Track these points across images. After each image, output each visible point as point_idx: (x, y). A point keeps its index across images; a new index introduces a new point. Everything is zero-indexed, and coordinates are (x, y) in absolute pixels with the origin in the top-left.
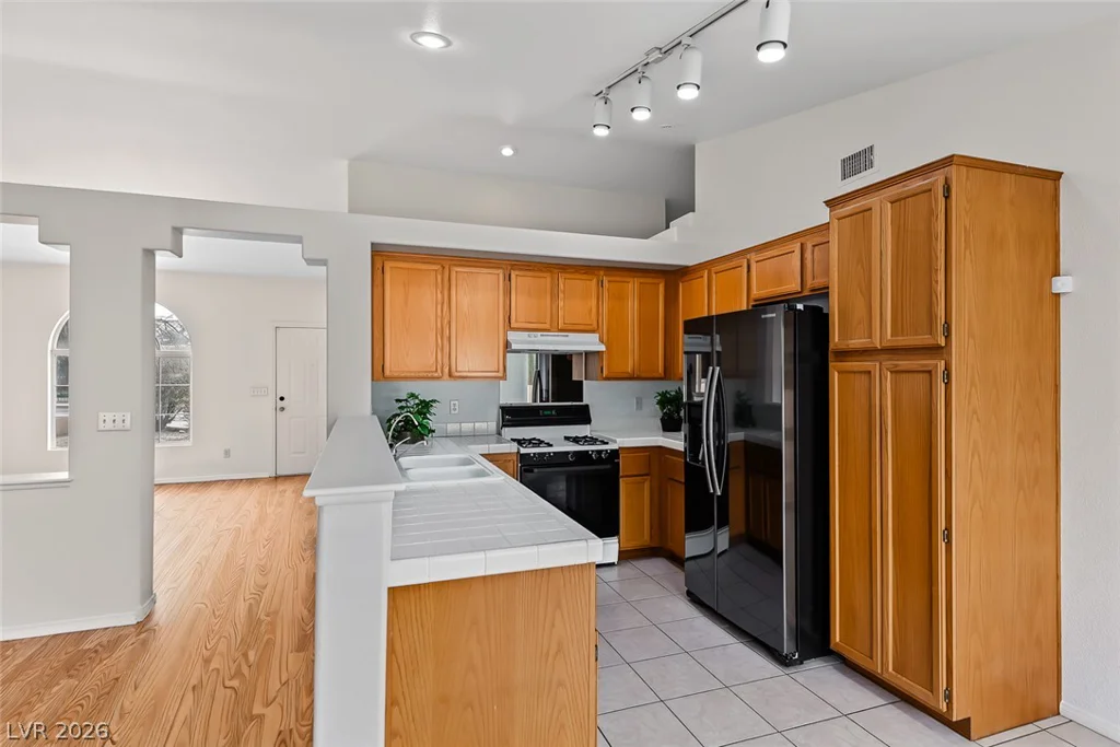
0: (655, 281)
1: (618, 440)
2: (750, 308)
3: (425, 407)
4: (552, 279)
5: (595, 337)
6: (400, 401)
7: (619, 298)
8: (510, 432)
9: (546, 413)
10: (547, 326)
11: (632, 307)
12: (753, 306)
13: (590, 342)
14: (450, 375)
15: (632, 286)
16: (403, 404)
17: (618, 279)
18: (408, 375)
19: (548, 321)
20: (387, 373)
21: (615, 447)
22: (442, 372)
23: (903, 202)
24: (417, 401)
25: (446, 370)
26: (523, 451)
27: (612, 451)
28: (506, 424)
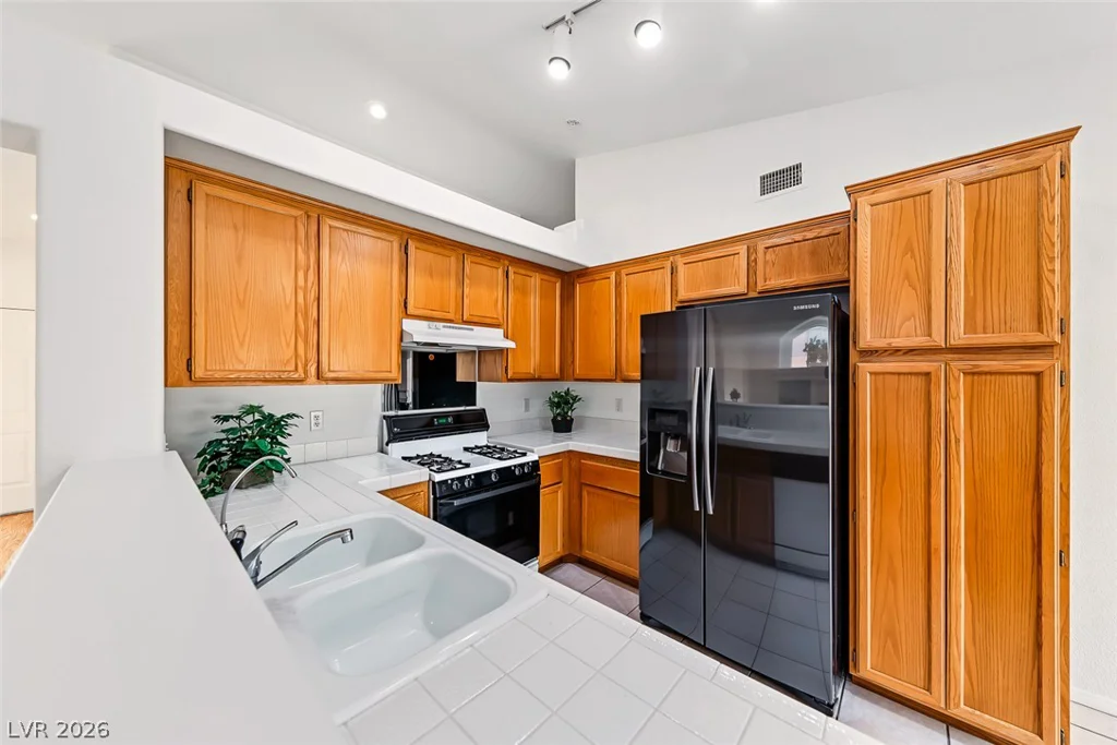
0: (553, 279)
1: (535, 449)
2: (674, 309)
3: (273, 426)
4: (457, 259)
5: (500, 332)
6: (226, 419)
7: (523, 291)
8: (399, 449)
9: (441, 421)
10: (450, 316)
11: (534, 302)
12: (677, 308)
13: (493, 338)
14: (319, 376)
15: (535, 280)
16: (232, 424)
17: (523, 272)
18: (243, 375)
19: (452, 310)
20: (199, 372)
21: (535, 457)
22: (306, 372)
23: (985, 183)
24: (257, 416)
25: (313, 370)
26: (438, 478)
27: (533, 462)
28: (394, 438)
